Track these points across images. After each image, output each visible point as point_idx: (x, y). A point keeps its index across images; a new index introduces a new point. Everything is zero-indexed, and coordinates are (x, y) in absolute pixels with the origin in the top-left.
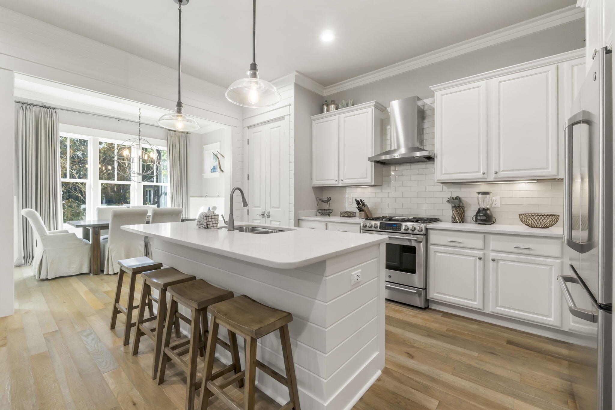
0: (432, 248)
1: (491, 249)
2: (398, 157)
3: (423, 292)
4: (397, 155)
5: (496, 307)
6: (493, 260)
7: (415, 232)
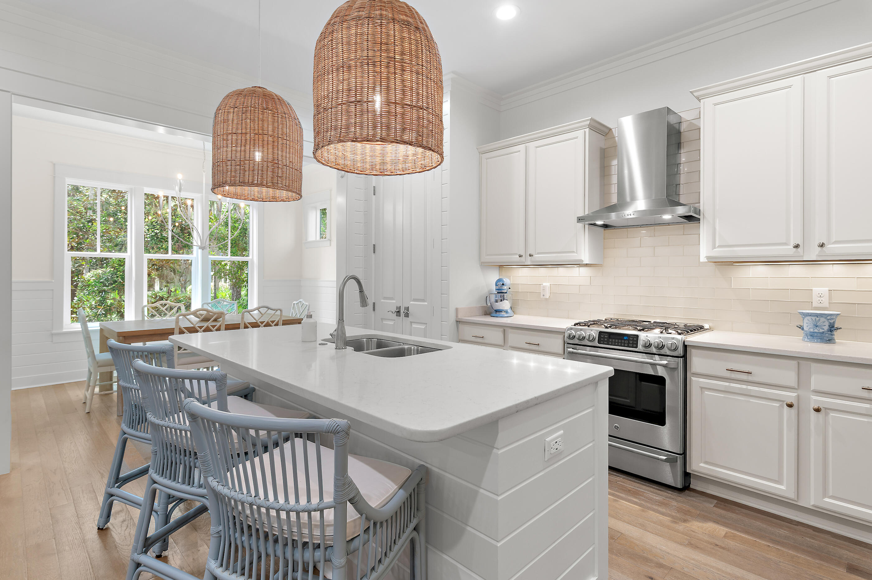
0: (695, 382)
1: (812, 388)
2: (632, 216)
3: (680, 458)
4: (629, 213)
5: (823, 498)
6: (818, 410)
7: (662, 352)
